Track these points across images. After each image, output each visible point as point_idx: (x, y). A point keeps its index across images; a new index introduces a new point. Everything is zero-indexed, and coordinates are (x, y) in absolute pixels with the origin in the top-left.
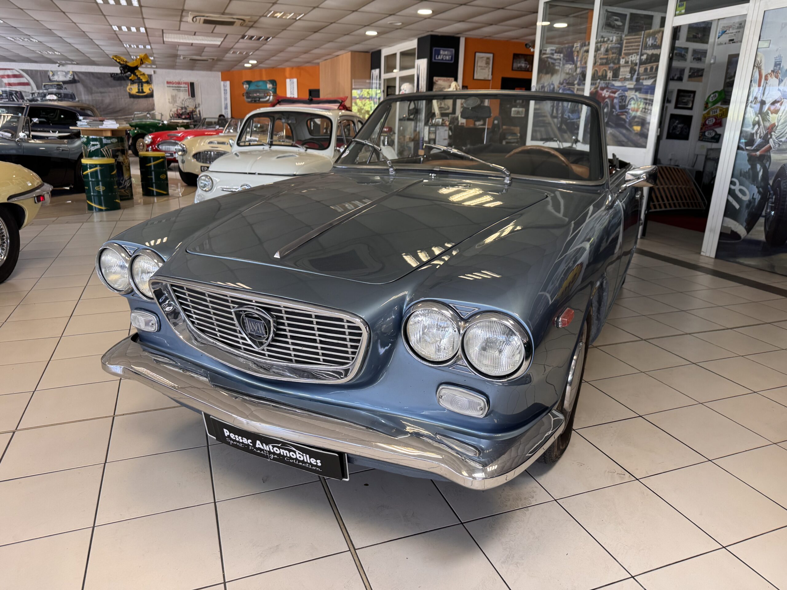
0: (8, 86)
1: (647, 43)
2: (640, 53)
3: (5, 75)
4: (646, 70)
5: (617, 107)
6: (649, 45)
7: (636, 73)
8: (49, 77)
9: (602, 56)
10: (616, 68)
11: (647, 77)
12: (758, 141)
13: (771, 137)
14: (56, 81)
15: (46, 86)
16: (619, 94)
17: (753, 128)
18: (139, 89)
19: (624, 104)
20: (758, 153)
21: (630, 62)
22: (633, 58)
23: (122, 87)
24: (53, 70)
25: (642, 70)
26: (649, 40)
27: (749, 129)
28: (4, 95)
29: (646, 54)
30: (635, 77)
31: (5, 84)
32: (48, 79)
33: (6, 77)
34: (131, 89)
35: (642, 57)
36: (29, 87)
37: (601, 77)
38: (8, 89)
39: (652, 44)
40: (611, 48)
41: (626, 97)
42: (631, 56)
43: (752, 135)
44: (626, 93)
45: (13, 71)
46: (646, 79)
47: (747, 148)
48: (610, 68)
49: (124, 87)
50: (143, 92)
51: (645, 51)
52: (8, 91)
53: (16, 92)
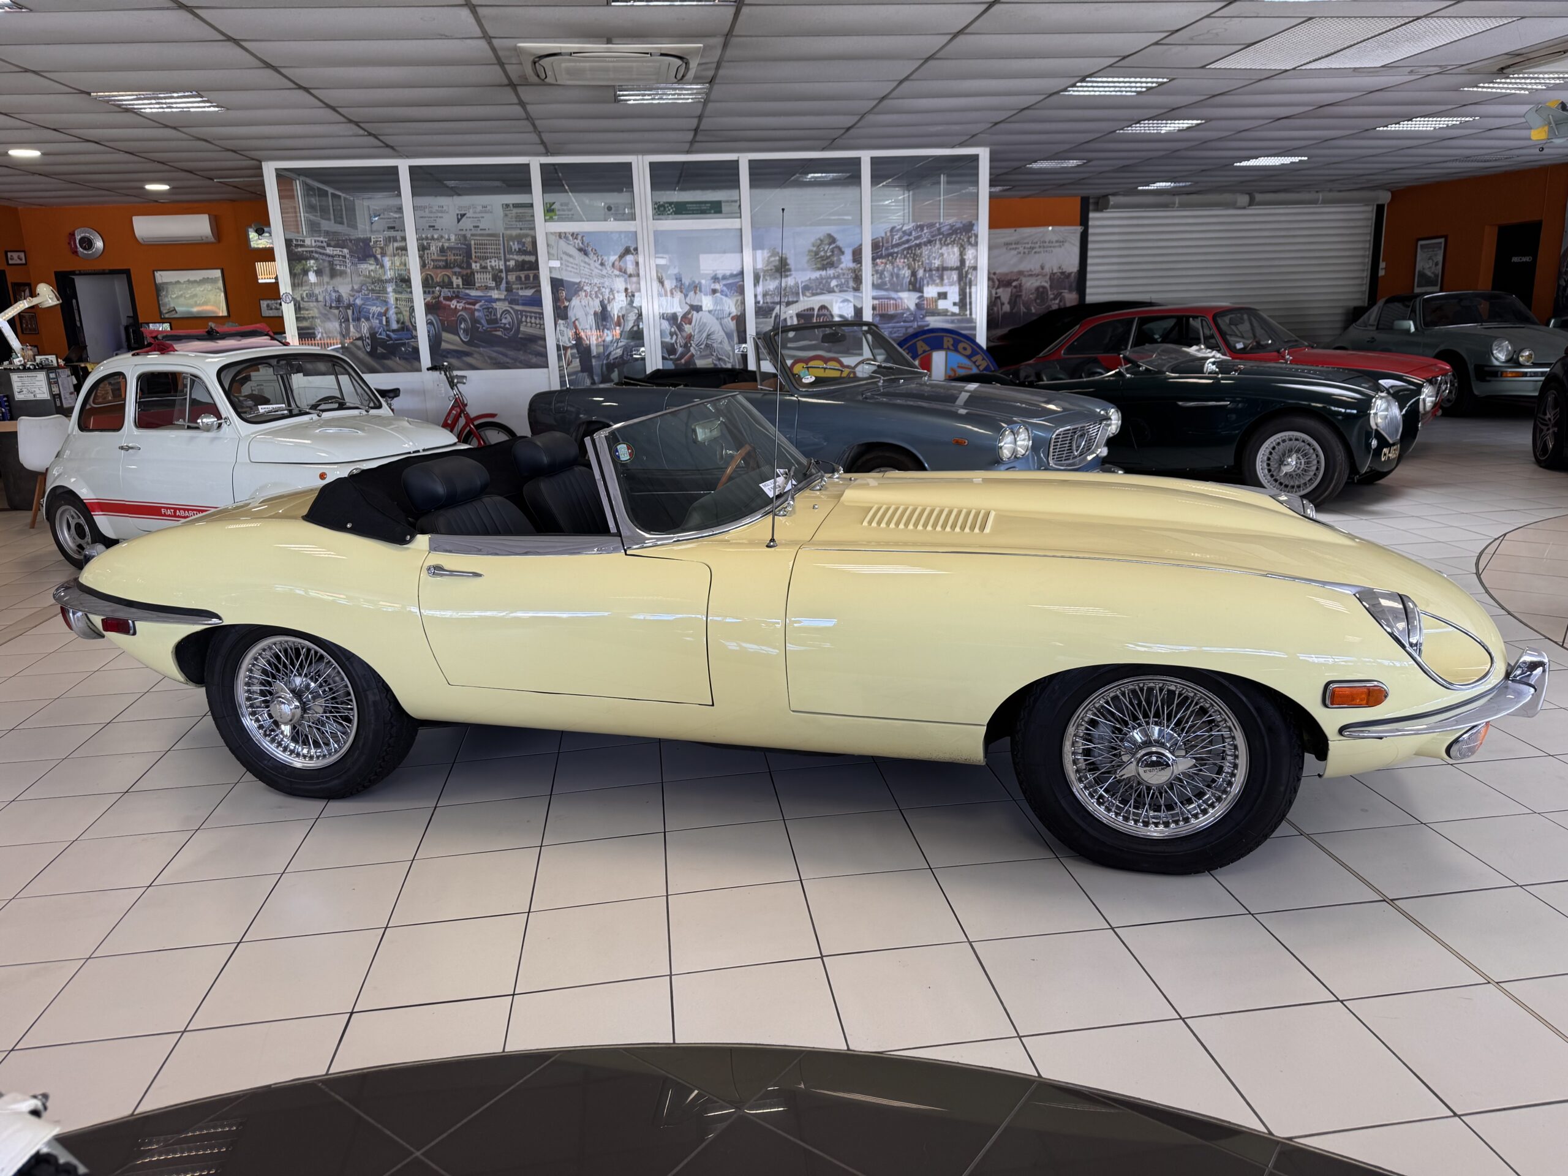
1: (511, 248)
2: (503, 258)
4: (519, 278)
5: (484, 322)
6: (515, 250)
7: (504, 281)
9: (435, 257)
10: (467, 274)
11: (523, 286)
12: (680, 350)
13: (691, 346)
16: (481, 306)
17: (672, 338)
19: (493, 317)
20: (683, 361)
21: (489, 268)
22: (493, 264)
25: (512, 277)
26: (514, 244)
27: (668, 339)
29: (513, 259)
30: (503, 285)
35: (508, 263)
37: (441, 284)
39: (519, 249)
40: (448, 248)
41: (496, 309)
42: (488, 261)
43: (673, 345)
44: (494, 304)
46: (522, 289)
47: (671, 357)
48: (455, 273)
51: (511, 256)
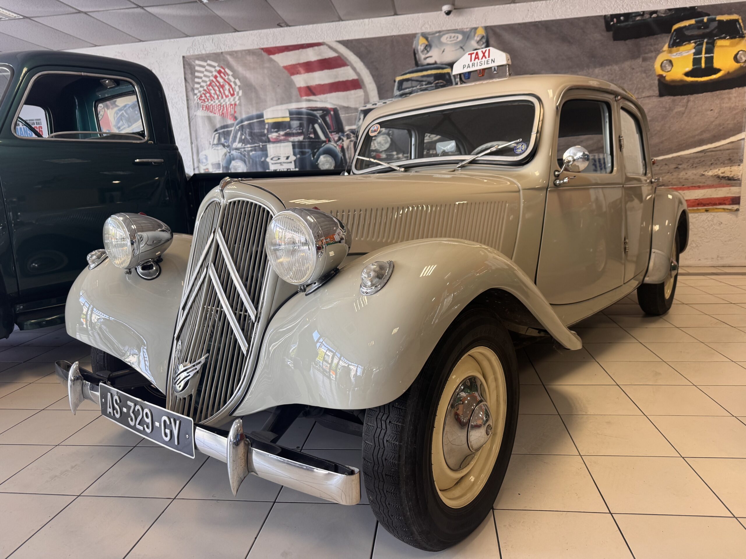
0: (305, 98)
3: (299, 64)
8: (415, 54)
14: (435, 66)
15: (405, 85)
18: (696, 61)
23: (640, 61)
24: (427, 29)
28: (295, 124)
31: (300, 89)
32: (413, 62)
33: (301, 70)
34: (670, 62)
36: (359, 93)
38: (304, 105)
45: (322, 47)
49: (644, 60)
50: (711, 70)
52: (304, 110)
53: (325, 111)
